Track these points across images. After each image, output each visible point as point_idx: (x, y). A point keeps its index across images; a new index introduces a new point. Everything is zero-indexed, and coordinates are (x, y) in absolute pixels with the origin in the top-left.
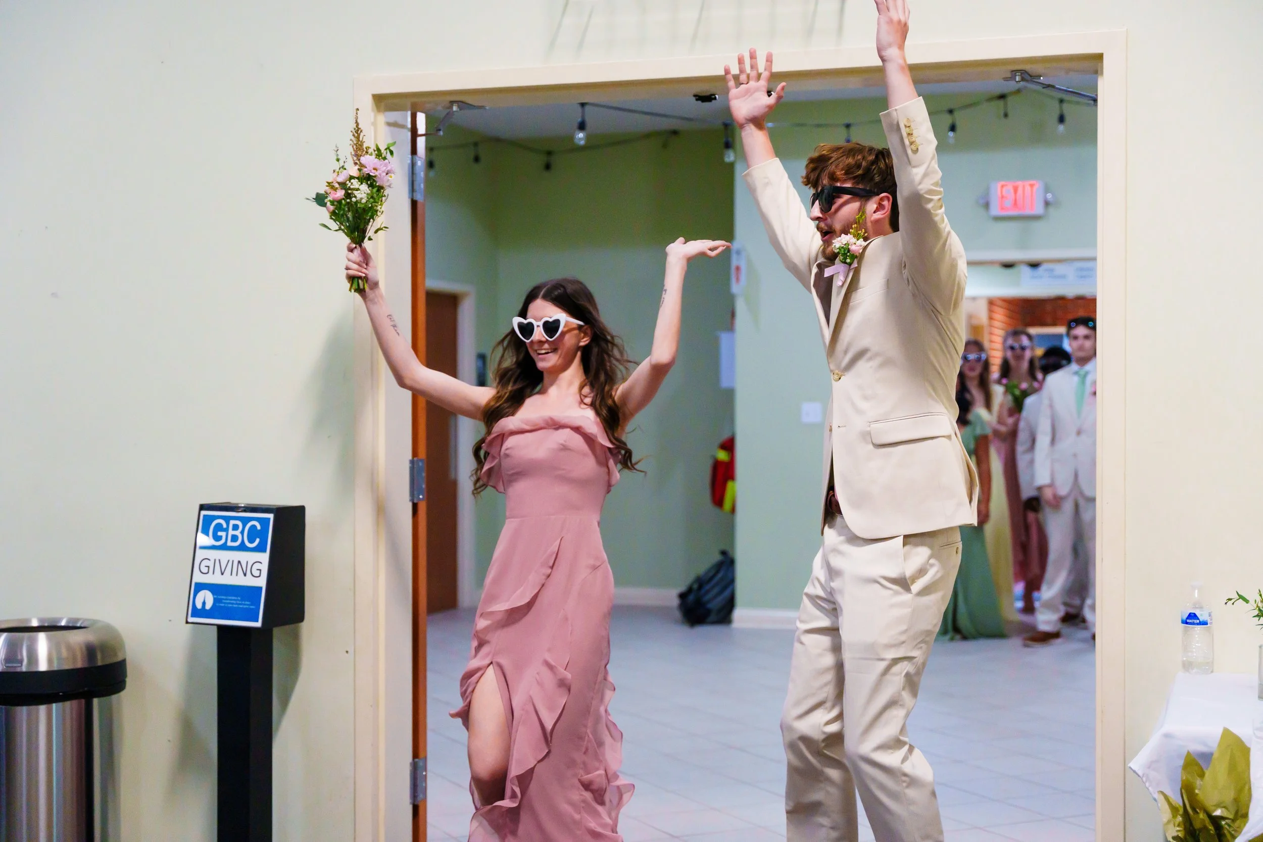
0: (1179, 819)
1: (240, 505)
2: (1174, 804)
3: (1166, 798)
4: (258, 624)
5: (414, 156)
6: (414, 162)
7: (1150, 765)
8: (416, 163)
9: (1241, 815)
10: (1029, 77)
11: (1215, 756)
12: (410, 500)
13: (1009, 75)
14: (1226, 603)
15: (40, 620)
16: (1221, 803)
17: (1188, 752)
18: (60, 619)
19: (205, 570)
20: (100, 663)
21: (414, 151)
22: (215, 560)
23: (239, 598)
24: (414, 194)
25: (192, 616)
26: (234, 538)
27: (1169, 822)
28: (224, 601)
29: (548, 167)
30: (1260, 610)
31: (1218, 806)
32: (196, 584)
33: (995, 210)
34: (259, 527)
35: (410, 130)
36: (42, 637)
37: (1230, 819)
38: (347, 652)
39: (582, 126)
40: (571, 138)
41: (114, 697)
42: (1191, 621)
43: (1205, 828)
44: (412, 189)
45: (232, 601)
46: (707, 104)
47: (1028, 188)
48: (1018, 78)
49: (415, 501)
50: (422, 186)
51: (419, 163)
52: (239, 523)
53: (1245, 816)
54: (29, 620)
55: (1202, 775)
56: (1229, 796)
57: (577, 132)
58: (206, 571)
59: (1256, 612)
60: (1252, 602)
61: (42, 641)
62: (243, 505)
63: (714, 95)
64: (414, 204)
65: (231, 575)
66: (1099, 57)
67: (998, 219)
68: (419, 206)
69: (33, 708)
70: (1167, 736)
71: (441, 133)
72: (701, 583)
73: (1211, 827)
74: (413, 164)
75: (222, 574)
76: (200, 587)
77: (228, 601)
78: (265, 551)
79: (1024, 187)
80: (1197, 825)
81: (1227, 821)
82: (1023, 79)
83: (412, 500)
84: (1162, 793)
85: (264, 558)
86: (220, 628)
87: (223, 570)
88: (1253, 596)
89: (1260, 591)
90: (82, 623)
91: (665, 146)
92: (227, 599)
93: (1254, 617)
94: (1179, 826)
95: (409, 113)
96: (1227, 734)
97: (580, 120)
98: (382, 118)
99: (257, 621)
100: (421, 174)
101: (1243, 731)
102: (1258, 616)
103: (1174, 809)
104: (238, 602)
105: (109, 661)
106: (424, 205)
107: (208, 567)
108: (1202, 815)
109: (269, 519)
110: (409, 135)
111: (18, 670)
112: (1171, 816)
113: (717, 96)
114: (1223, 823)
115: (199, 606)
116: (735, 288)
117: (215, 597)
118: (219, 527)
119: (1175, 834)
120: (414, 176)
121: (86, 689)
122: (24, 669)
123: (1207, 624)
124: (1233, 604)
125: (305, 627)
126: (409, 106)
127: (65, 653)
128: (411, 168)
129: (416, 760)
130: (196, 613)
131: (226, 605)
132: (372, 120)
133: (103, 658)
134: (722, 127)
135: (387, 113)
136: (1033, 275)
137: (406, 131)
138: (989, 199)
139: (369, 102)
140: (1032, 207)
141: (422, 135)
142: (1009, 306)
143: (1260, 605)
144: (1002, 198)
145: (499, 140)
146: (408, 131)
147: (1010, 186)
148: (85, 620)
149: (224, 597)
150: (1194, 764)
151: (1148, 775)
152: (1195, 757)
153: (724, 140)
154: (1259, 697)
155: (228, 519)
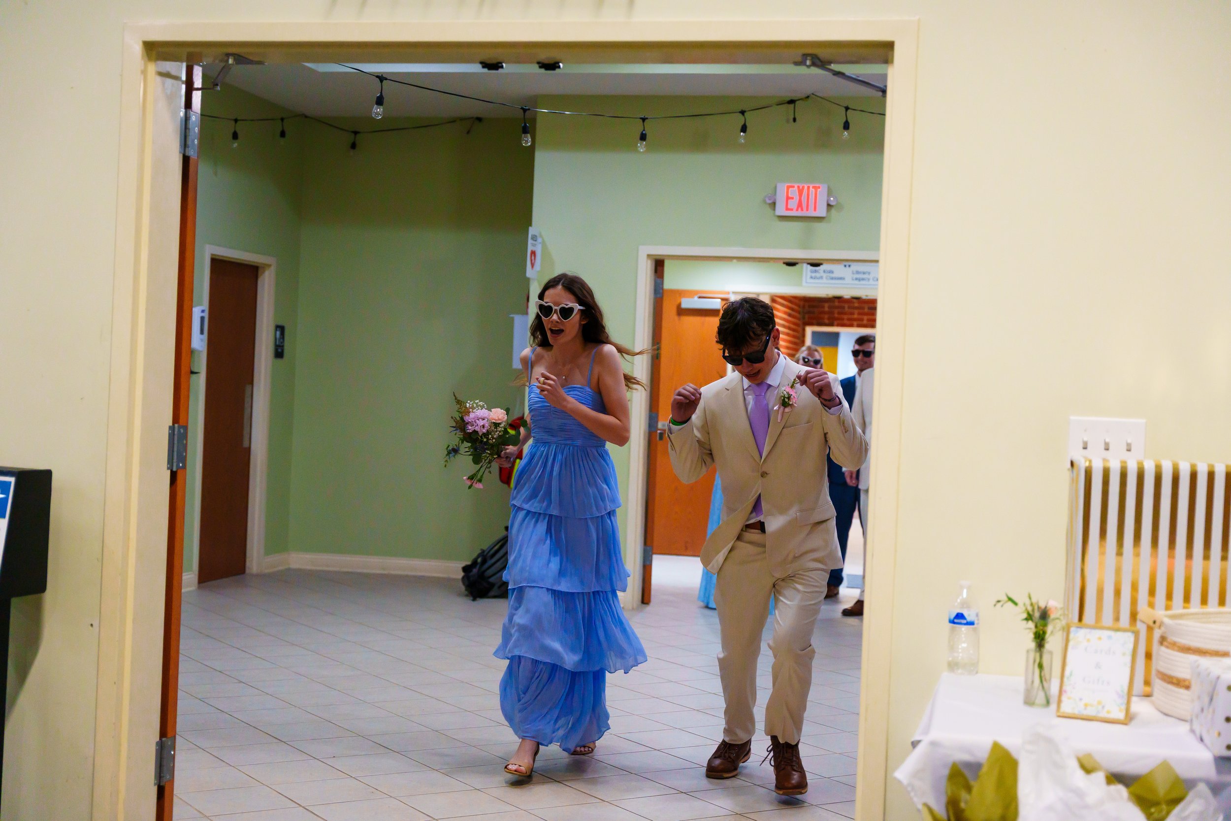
2: (937, 817)
3: (931, 811)
5: (188, 110)
6: (188, 116)
7: (916, 774)
8: (190, 117)
10: (820, 63)
11: (985, 769)
12: (168, 469)
13: (799, 59)
14: (995, 605)
17: (954, 761)
21: (188, 104)
24: (187, 149)
29: (353, 146)
30: (1028, 613)
33: (781, 210)
35: (185, 82)
38: (91, 625)
39: (380, 101)
40: (369, 114)
44: (185, 144)
46: (493, 72)
47: (812, 190)
48: (808, 63)
49: (174, 469)
50: (196, 142)
51: (193, 118)
55: (969, 789)
56: (995, 813)
57: (375, 106)
59: (1025, 615)
60: (1021, 604)
63: (501, 63)
64: (186, 160)
66: (890, 45)
67: (783, 218)
68: (191, 162)
70: (934, 744)
71: (219, 88)
72: (485, 556)
74: (187, 118)
78: (4, 517)
79: (809, 187)
82: (814, 64)
83: (170, 468)
84: (926, 805)
88: (1022, 599)
89: (1030, 594)
91: (468, 132)
93: (1022, 620)
95: (184, 65)
96: (996, 746)
97: (378, 94)
98: (152, 68)
100: (195, 129)
101: (1011, 742)
102: (1026, 619)
106: (196, 162)
109: (10, 483)
110: (184, 86)
113: (504, 65)
116: (530, 273)
120: (187, 131)
124: (1002, 606)
125: (49, 597)
126: (185, 57)
128: (184, 123)
129: (164, 738)
132: (142, 68)
134: (522, 111)
135: (160, 63)
136: (813, 275)
137: (180, 82)
138: (775, 200)
139: (138, 49)
140: (815, 209)
141: (198, 89)
142: (790, 305)
143: (1030, 608)
144: (788, 198)
145: (306, 117)
146: (183, 83)
147: (796, 187)
150: (960, 775)
151: (913, 786)
152: (960, 767)
153: (522, 124)
154: (1025, 703)
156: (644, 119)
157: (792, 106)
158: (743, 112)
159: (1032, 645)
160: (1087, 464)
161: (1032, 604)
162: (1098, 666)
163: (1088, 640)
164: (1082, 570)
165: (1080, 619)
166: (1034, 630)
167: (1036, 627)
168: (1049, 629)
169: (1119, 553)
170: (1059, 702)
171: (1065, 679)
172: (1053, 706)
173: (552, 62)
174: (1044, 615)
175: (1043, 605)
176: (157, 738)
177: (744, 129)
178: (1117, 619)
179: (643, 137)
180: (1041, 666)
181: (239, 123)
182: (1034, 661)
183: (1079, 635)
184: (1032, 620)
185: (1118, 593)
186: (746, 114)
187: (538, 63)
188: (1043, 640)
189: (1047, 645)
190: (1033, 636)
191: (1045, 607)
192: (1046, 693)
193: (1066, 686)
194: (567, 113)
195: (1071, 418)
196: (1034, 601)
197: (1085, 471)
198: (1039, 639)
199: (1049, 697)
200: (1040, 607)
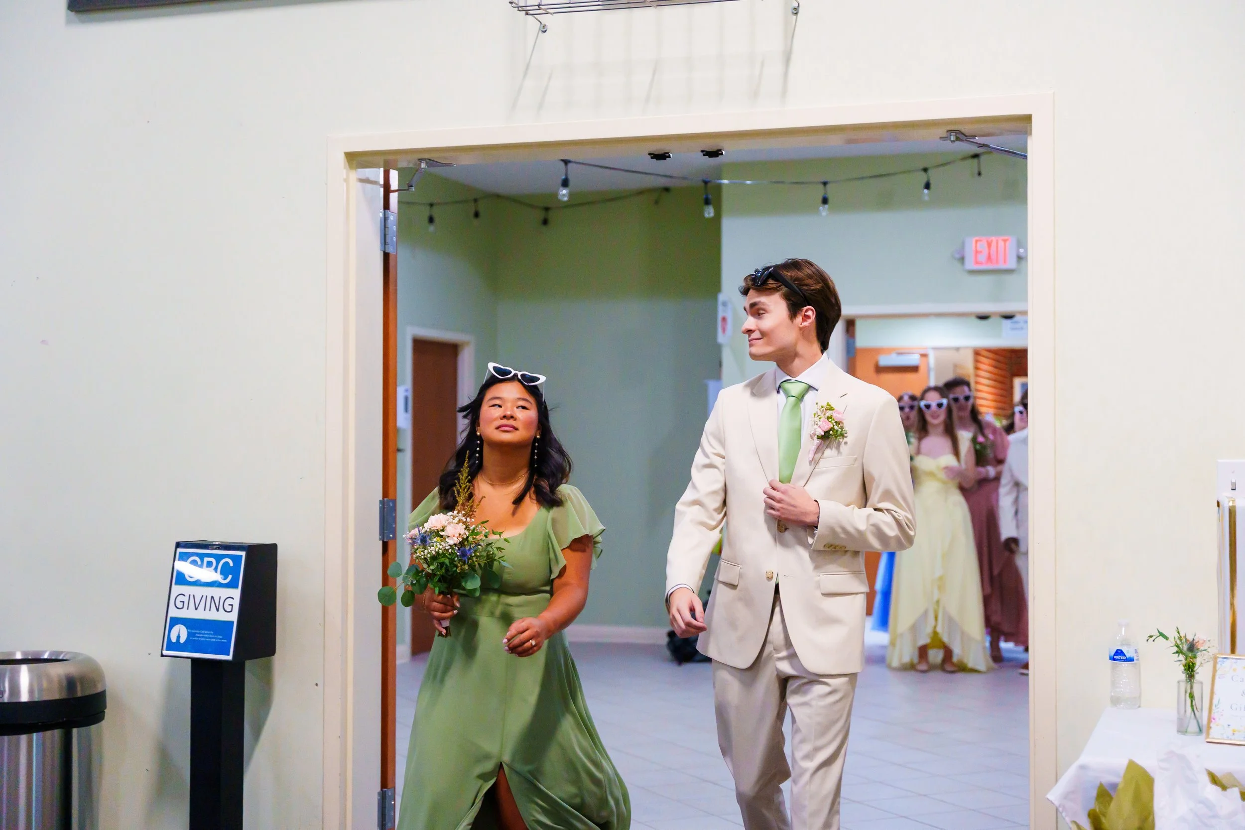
1: (214, 543)
3: (1079, 827)
4: (229, 658)
5: (387, 211)
6: (387, 216)
7: (1066, 796)
10: (964, 137)
11: (1120, 786)
12: (380, 540)
13: (945, 135)
14: (1147, 640)
15: (23, 653)
17: (1101, 784)
18: (44, 652)
19: (180, 605)
20: (79, 694)
21: (386, 206)
22: (190, 595)
23: (212, 633)
24: (387, 246)
25: (167, 649)
28: (197, 635)
29: (545, 222)
30: (1178, 647)
32: (171, 618)
33: (970, 264)
34: (231, 564)
35: (383, 186)
36: (24, 669)
38: (317, 684)
39: (565, 183)
40: (555, 195)
41: (93, 727)
44: (385, 242)
45: (205, 635)
46: (661, 162)
47: (1001, 244)
48: (952, 138)
49: (386, 540)
50: (395, 239)
51: (391, 218)
52: (212, 560)
54: (14, 654)
55: (1109, 804)
56: (1133, 825)
57: (561, 188)
58: (181, 607)
59: (1176, 649)
60: (1171, 639)
61: (24, 674)
62: (217, 543)
64: (386, 256)
65: (205, 610)
66: (1028, 118)
67: (972, 272)
68: (391, 258)
69: (14, 737)
70: (1082, 767)
71: (413, 189)
74: (385, 219)
75: (196, 609)
76: (175, 621)
77: (201, 635)
78: (237, 587)
79: (997, 241)
82: (958, 139)
83: (382, 539)
84: (1075, 822)
85: (236, 594)
86: (194, 661)
87: (197, 606)
88: (1172, 634)
89: (1178, 629)
90: (64, 656)
91: (657, 202)
92: (200, 633)
93: (1174, 653)
95: (382, 170)
96: (1132, 765)
97: (564, 177)
98: (355, 175)
99: (229, 655)
100: (393, 227)
101: (1147, 762)
102: (1177, 652)
104: (210, 636)
105: (88, 692)
106: (396, 256)
107: (183, 602)
109: (241, 556)
110: (382, 190)
113: (671, 155)
115: (174, 640)
116: (721, 338)
117: (189, 631)
118: (194, 564)
120: (387, 229)
121: (65, 719)
122: (6, 700)
124: (1154, 641)
125: (277, 659)
126: (382, 163)
127: (45, 684)
128: (383, 222)
129: (385, 790)
130: (171, 646)
131: (200, 639)
132: (345, 177)
133: (82, 690)
134: (703, 184)
135: (359, 170)
137: (379, 186)
138: (964, 253)
139: (342, 158)
140: (1005, 262)
141: (395, 191)
142: (995, 356)
144: (977, 252)
145: (498, 196)
146: (381, 187)
147: (984, 241)
148: (67, 653)
149: (198, 631)
150: (1105, 794)
151: (1064, 807)
152: (1107, 788)
153: (704, 196)
154: (1179, 731)
155: (202, 556)
156: (825, 184)
157: (975, 161)
158: (925, 170)
159: (1183, 677)
160: (1231, 504)
161: (1180, 638)
163: (1235, 670)
164: (1232, 605)
165: (1233, 650)
166: (1184, 662)
167: (1186, 659)
168: (1198, 661)
170: (1209, 728)
171: (1214, 707)
172: (1204, 734)
173: (715, 149)
174: (1192, 647)
175: (1190, 638)
176: (379, 789)
179: (825, 201)
181: (434, 207)
182: (1186, 692)
183: (1228, 666)
184: (1182, 653)
186: (930, 172)
187: (702, 151)
188: (1193, 671)
189: (1198, 677)
190: (1183, 668)
191: (1194, 640)
192: (1198, 721)
193: (1215, 714)
194: (748, 182)
195: (1219, 461)
196: (1182, 635)
197: (1230, 510)
198: (1188, 670)
199: (1200, 725)
200: (1188, 641)
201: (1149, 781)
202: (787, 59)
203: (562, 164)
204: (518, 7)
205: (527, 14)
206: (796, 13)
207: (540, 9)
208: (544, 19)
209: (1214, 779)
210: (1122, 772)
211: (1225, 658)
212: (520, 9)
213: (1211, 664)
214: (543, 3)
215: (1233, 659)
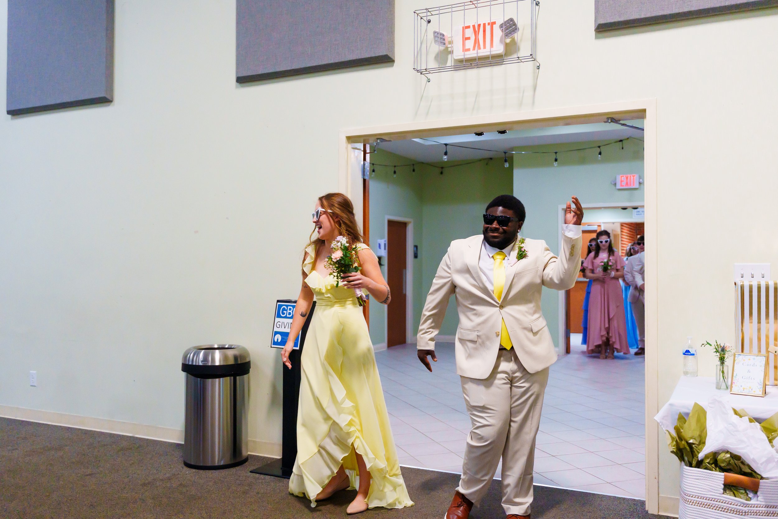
0: (675, 443)
1: (292, 301)
2: (672, 436)
3: (670, 433)
4: (298, 348)
5: (364, 161)
7: (663, 418)
9: (702, 442)
10: (615, 121)
11: (690, 415)
13: (606, 119)
14: (701, 346)
15: (218, 345)
16: (693, 437)
17: (680, 413)
18: (225, 345)
19: (278, 326)
20: (239, 362)
21: (365, 159)
22: (282, 322)
24: (365, 176)
25: (273, 345)
26: (290, 314)
27: (670, 444)
29: (442, 173)
30: (716, 349)
31: (691, 438)
32: (275, 332)
33: (618, 186)
36: (217, 351)
37: (696, 444)
39: (446, 154)
40: (442, 158)
41: (246, 376)
42: (687, 354)
43: (685, 448)
44: (364, 174)
46: (480, 137)
47: (632, 177)
48: (609, 121)
50: (368, 173)
51: (367, 165)
52: (291, 307)
53: (704, 443)
54: (214, 345)
55: (685, 423)
56: (696, 434)
57: (444, 156)
59: (715, 350)
60: (713, 346)
61: (218, 354)
64: (364, 181)
66: (644, 111)
67: (619, 190)
68: (366, 181)
69: (215, 379)
70: (671, 405)
71: (376, 152)
73: (688, 448)
74: (364, 164)
75: (285, 328)
76: (276, 333)
79: (630, 176)
80: (681, 447)
81: (695, 445)
82: (612, 121)
84: (668, 431)
87: (285, 326)
88: (713, 343)
89: (716, 341)
90: (234, 347)
91: (487, 164)
93: (714, 352)
94: (674, 446)
95: (362, 144)
96: (696, 404)
97: (445, 151)
98: (350, 146)
99: (297, 347)
100: (367, 168)
101: (703, 403)
102: (716, 352)
103: (673, 438)
105: (243, 362)
106: (369, 181)
107: (280, 325)
108: (683, 442)
110: (362, 153)
111: (208, 365)
112: (671, 441)
113: (484, 133)
114: (694, 446)
115: (276, 341)
117: (282, 337)
118: (284, 309)
119: (672, 450)
120: (365, 170)
121: (234, 373)
122: (210, 364)
123: (694, 355)
124: (705, 346)
126: (362, 141)
127: (226, 358)
128: (363, 167)
130: (275, 343)
132: (346, 147)
133: (240, 360)
134: (504, 153)
135: (353, 144)
136: (638, 213)
138: (616, 182)
139: (344, 139)
140: (634, 185)
141: (368, 153)
142: (630, 227)
143: (717, 347)
144: (621, 181)
145: (423, 163)
146: (362, 151)
147: (625, 177)
148: (235, 345)
149: (285, 337)
150: (682, 418)
151: (662, 423)
152: (683, 415)
153: (505, 159)
154: (717, 388)
155: (287, 306)
156: (556, 153)
157: (621, 143)
158: (599, 147)
159: (719, 363)
160: (742, 284)
161: (717, 345)
162: (749, 371)
163: (744, 360)
164: (742, 330)
165: (742, 351)
166: (719, 356)
167: (720, 355)
168: (726, 356)
169: (759, 322)
170: (731, 387)
171: (734, 378)
172: (729, 390)
173: (503, 130)
174: (723, 350)
175: (722, 345)
177: (600, 154)
178: (760, 351)
179: (556, 160)
180: (723, 372)
181: (396, 167)
182: (720, 370)
183: (740, 359)
184: (718, 352)
185: (759, 339)
186: (601, 147)
187: (498, 131)
188: (723, 360)
189: (725, 363)
190: (719, 359)
191: (724, 346)
192: (726, 384)
193: (734, 380)
194: (523, 152)
195: (735, 264)
196: (718, 344)
197: (741, 286)
198: (721, 360)
199: (727, 385)
200: (721, 346)
201: (705, 413)
202: (535, 89)
203: (445, 145)
204: (417, 71)
205: (421, 74)
206: (539, 69)
207: (427, 71)
208: (429, 76)
209: (736, 412)
210: (691, 408)
211: (740, 355)
212: (418, 71)
213: (732, 357)
214: (427, 68)
215: (743, 355)
